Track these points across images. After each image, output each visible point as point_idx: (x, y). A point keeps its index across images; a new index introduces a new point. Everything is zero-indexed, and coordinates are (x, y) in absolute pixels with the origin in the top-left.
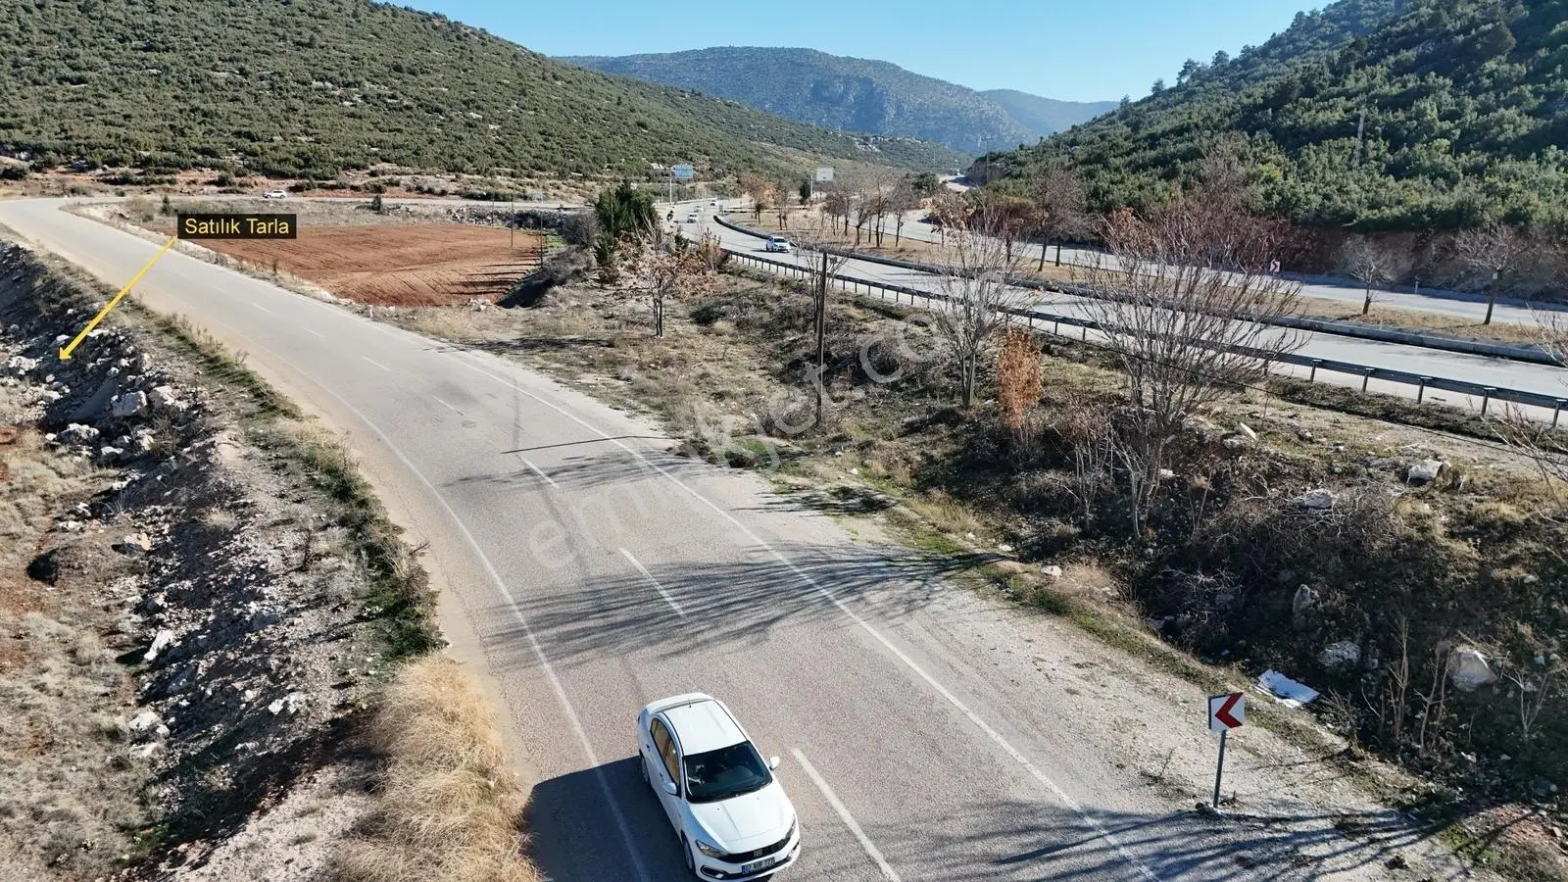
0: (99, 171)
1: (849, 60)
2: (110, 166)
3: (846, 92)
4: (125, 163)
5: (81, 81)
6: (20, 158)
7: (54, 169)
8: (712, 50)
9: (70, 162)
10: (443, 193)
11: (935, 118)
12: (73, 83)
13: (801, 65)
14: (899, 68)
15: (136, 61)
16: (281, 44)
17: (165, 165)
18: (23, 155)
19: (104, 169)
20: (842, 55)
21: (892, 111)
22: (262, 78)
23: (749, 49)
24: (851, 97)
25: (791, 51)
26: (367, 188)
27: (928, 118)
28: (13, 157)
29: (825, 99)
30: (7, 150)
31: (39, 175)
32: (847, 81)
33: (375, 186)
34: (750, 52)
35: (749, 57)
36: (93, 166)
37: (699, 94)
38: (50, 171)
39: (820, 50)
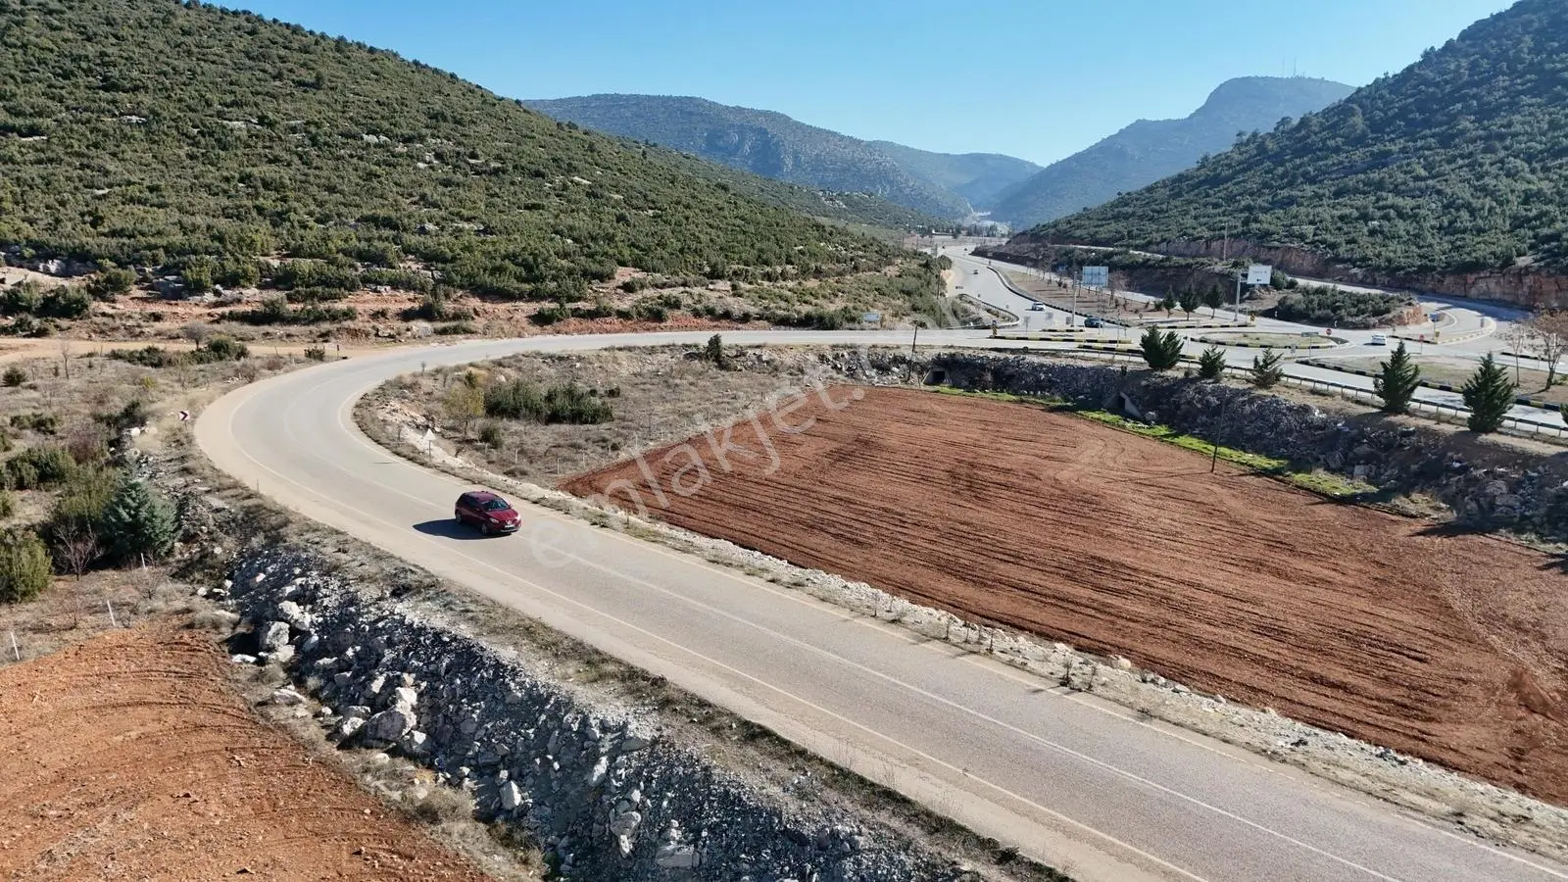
0: (209, 297)
1: (739, 110)
2: (227, 288)
3: (742, 141)
4: (249, 280)
5: (33, 131)
6: (47, 272)
7: (126, 293)
8: (597, 97)
9: (145, 279)
10: (745, 318)
11: (833, 170)
12: (22, 135)
13: (690, 113)
14: (789, 118)
15: (103, 104)
16: (278, 83)
17: (321, 282)
18: (53, 266)
19: (217, 293)
20: (732, 104)
21: (789, 162)
22: (294, 130)
23: (637, 97)
24: (747, 147)
25: (680, 99)
26: (639, 314)
27: (826, 169)
28: (36, 269)
29: (721, 149)
30: (22, 257)
31: (105, 307)
32: (742, 130)
33: (650, 310)
34: (637, 101)
35: (637, 105)
36: (198, 288)
37: (655, 145)
38: (119, 297)
39: (709, 99)
